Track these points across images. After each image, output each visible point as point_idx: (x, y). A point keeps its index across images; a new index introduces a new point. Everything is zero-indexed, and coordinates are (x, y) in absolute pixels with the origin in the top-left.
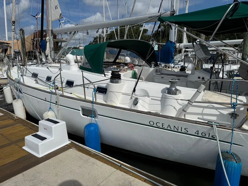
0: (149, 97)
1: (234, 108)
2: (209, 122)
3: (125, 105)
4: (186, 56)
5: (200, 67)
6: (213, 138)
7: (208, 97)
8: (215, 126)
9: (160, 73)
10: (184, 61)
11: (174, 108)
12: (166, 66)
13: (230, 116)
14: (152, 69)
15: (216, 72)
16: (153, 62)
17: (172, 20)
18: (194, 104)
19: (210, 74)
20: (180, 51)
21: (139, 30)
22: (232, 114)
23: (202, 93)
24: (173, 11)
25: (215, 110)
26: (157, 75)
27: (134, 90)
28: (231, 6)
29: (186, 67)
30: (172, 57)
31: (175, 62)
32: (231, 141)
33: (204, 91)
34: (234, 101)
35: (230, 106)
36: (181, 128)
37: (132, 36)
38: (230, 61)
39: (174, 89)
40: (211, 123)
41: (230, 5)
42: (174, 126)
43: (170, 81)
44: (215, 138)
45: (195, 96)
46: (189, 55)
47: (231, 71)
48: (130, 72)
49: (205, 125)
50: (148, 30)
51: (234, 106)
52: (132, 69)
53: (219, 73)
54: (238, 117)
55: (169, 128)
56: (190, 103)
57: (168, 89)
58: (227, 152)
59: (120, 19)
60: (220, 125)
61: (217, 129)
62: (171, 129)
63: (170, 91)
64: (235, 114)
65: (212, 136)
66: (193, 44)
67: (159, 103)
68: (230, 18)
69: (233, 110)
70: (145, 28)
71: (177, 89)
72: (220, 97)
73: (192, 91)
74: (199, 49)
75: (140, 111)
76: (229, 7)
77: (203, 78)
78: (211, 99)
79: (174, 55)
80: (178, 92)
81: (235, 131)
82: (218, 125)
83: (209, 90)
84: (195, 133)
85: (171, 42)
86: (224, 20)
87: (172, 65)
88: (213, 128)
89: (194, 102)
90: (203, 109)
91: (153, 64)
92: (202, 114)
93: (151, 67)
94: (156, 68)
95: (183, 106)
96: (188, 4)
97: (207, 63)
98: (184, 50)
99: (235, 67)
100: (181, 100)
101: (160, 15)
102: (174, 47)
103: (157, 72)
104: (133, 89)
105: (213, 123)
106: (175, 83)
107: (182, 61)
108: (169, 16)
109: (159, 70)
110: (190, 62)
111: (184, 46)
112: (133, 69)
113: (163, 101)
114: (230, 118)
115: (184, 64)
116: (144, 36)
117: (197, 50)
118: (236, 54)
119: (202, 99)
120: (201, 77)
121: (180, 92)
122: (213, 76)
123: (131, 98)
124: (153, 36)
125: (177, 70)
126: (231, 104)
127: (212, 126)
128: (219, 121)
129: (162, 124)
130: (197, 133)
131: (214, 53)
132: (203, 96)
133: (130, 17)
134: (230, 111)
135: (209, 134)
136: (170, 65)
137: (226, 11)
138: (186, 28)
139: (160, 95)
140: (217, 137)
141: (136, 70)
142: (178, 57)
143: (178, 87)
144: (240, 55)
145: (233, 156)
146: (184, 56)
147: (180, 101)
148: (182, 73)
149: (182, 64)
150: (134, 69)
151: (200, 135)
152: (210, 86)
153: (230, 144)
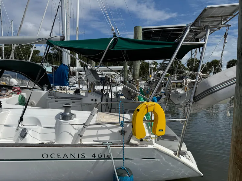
0: (41, 126)
1: (122, 126)
2: (103, 143)
3: (8, 139)
4: (80, 78)
5: (92, 90)
6: (109, 158)
7: (101, 118)
8: (109, 146)
9: (53, 97)
10: (79, 83)
11: (70, 134)
12: (61, 89)
13: (120, 134)
14: (44, 92)
15: (106, 94)
16: (45, 85)
17: (61, 45)
18: (89, 127)
19: (101, 96)
20: (74, 74)
21: (30, 50)
22: (121, 131)
23: (96, 115)
24: (63, 37)
25: (107, 130)
26: (51, 99)
27: (21, 119)
28: (112, 40)
29: (81, 89)
30: (67, 79)
31: (70, 84)
32: (123, 157)
33: (97, 113)
34: (122, 119)
35: (119, 124)
36: (78, 154)
37: (21, 55)
38: (115, 83)
39: (68, 114)
40: (106, 144)
41: (111, 38)
42: (71, 154)
43: (64, 106)
44: (110, 158)
45: (89, 119)
46: (83, 78)
47: (117, 92)
48: (16, 98)
49: (100, 146)
50: (40, 52)
51: (122, 124)
52: (18, 94)
53: (109, 94)
54: (126, 134)
55: (66, 158)
56: (85, 127)
57: (62, 114)
58: (121, 168)
59: (4, 36)
60: (113, 144)
61: (111, 148)
62: (68, 158)
63: (64, 117)
64: (124, 131)
65: (108, 156)
66: (84, 68)
67: (53, 130)
68: (112, 49)
69: (121, 128)
70: (36, 49)
71: (71, 113)
72: (111, 117)
73: (87, 114)
74: (90, 74)
75: (30, 144)
76: (110, 40)
77: (96, 100)
78: (104, 120)
79: (69, 78)
80: (73, 117)
81: (125, 147)
82: (111, 144)
83: (102, 111)
84: (92, 157)
85: (65, 65)
86: (107, 51)
87: (68, 87)
88: (108, 148)
89: (89, 125)
90: (98, 131)
91: (45, 87)
92: (97, 136)
93: (43, 90)
94: (49, 91)
95: (79, 130)
96: (78, 32)
97: (98, 85)
98: (78, 73)
99: (120, 88)
100: (76, 124)
101: (50, 38)
102: (68, 71)
103: (50, 96)
104: (19, 119)
105: (107, 143)
106: (69, 108)
107: (77, 83)
108: (59, 40)
109: (52, 94)
110: (84, 84)
111: (78, 69)
112: (20, 93)
113: (58, 128)
114: (120, 135)
115: (79, 86)
116: (36, 57)
117: (89, 75)
118: (120, 77)
119: (96, 121)
120: (94, 100)
121: (75, 116)
122: (104, 98)
123: (17, 129)
124: (45, 58)
125: (72, 92)
126: (120, 123)
127: (107, 147)
128: (112, 140)
129: (58, 154)
130: (94, 156)
131: (104, 77)
132: (97, 118)
133: (17, 35)
134: (120, 129)
135: (105, 154)
136: (65, 87)
137: (109, 44)
138: (78, 54)
139: (54, 122)
140: (112, 156)
141: (25, 94)
142: (72, 80)
143: (72, 112)
144: (122, 79)
145: (126, 170)
146: (79, 79)
147: (75, 126)
148: (77, 96)
149: (77, 86)
150: (22, 93)
151: (97, 157)
152: (102, 107)
153: (123, 160)
